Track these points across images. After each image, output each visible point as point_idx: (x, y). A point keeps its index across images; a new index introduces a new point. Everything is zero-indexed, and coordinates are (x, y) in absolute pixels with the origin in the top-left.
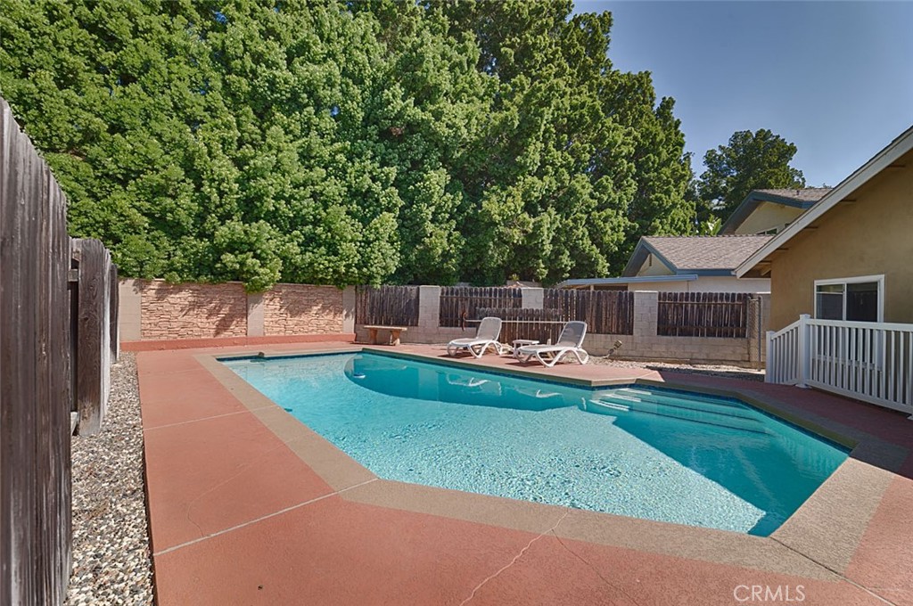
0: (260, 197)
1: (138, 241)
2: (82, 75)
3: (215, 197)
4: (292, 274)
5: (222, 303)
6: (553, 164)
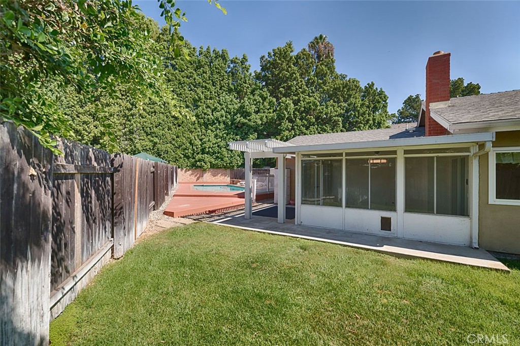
0: (205, 148)
1: (181, 160)
2: (172, 127)
3: (196, 149)
4: (213, 166)
5: (198, 174)
6: (297, 126)
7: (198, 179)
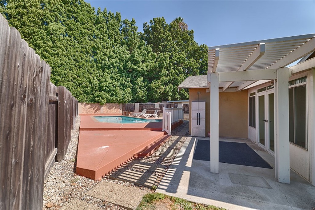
0: (102, 87)
1: (82, 96)
2: (74, 68)
3: (94, 87)
4: (109, 101)
5: (96, 107)
7: (96, 111)
